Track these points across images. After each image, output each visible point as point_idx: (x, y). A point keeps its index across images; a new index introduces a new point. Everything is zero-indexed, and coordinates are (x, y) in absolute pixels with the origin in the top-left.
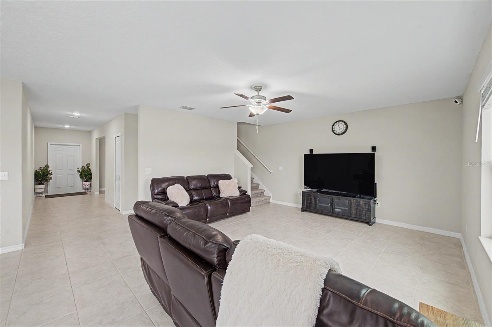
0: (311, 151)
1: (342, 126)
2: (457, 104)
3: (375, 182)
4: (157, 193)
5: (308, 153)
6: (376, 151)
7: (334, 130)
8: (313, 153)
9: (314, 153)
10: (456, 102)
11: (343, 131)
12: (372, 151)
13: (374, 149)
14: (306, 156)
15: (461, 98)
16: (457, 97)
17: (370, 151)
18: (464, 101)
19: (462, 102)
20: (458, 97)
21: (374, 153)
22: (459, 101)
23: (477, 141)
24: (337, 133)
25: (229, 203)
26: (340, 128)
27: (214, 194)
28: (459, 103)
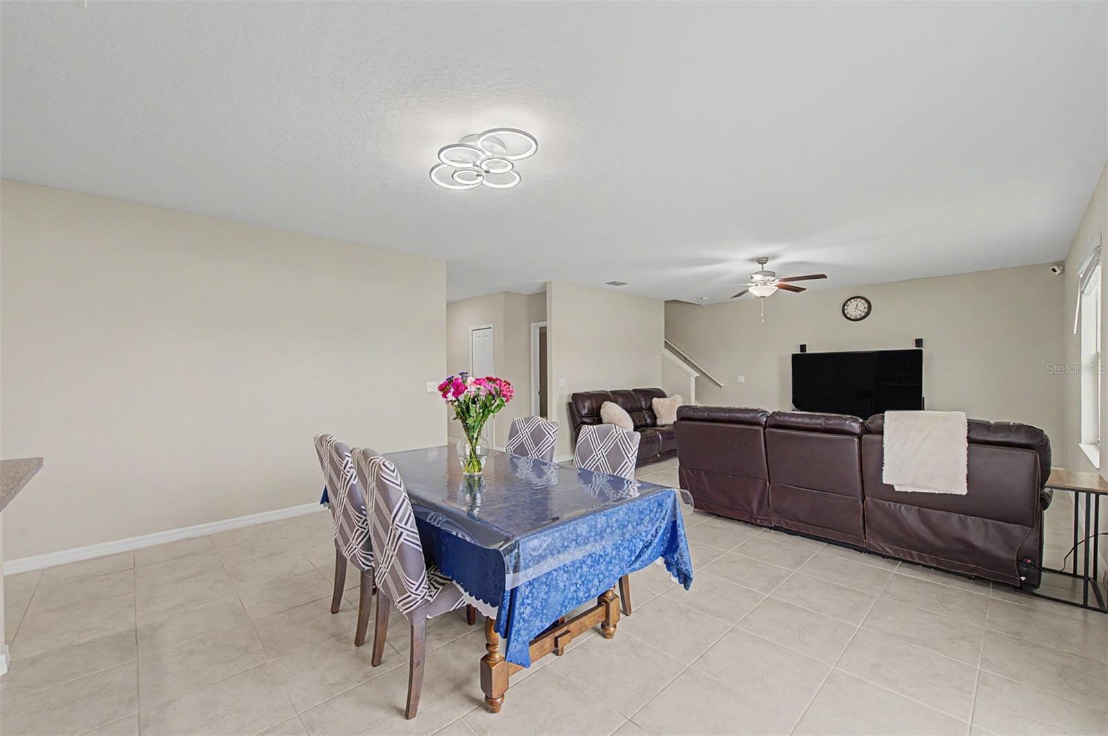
0: (803, 348)
1: (862, 305)
2: (1056, 273)
3: (923, 396)
4: (586, 414)
5: (798, 352)
6: (922, 346)
7: (846, 312)
8: (805, 351)
9: (807, 352)
10: (1054, 270)
11: (863, 314)
12: (916, 346)
13: (919, 342)
14: (795, 357)
15: (1062, 264)
16: (1055, 262)
17: (912, 346)
18: (1066, 268)
19: (1063, 271)
20: (1058, 262)
21: (921, 351)
22: (1060, 269)
23: (1075, 332)
24: (852, 317)
25: (660, 437)
26: (856, 309)
27: (649, 421)
28: (1058, 271)
